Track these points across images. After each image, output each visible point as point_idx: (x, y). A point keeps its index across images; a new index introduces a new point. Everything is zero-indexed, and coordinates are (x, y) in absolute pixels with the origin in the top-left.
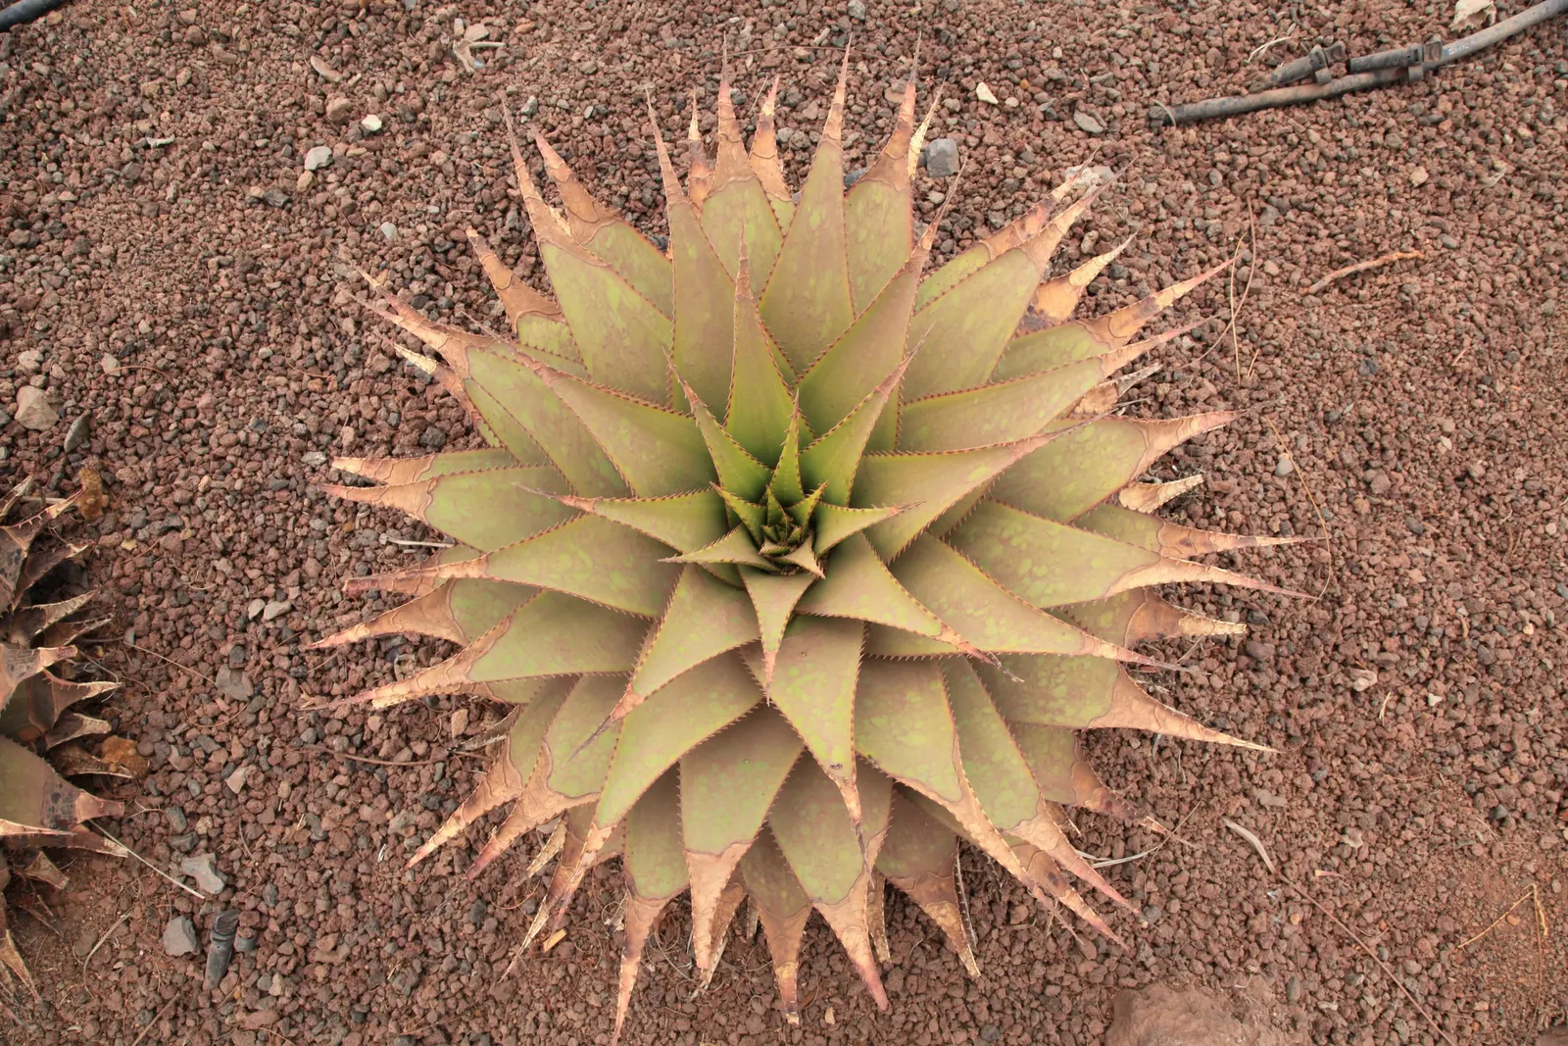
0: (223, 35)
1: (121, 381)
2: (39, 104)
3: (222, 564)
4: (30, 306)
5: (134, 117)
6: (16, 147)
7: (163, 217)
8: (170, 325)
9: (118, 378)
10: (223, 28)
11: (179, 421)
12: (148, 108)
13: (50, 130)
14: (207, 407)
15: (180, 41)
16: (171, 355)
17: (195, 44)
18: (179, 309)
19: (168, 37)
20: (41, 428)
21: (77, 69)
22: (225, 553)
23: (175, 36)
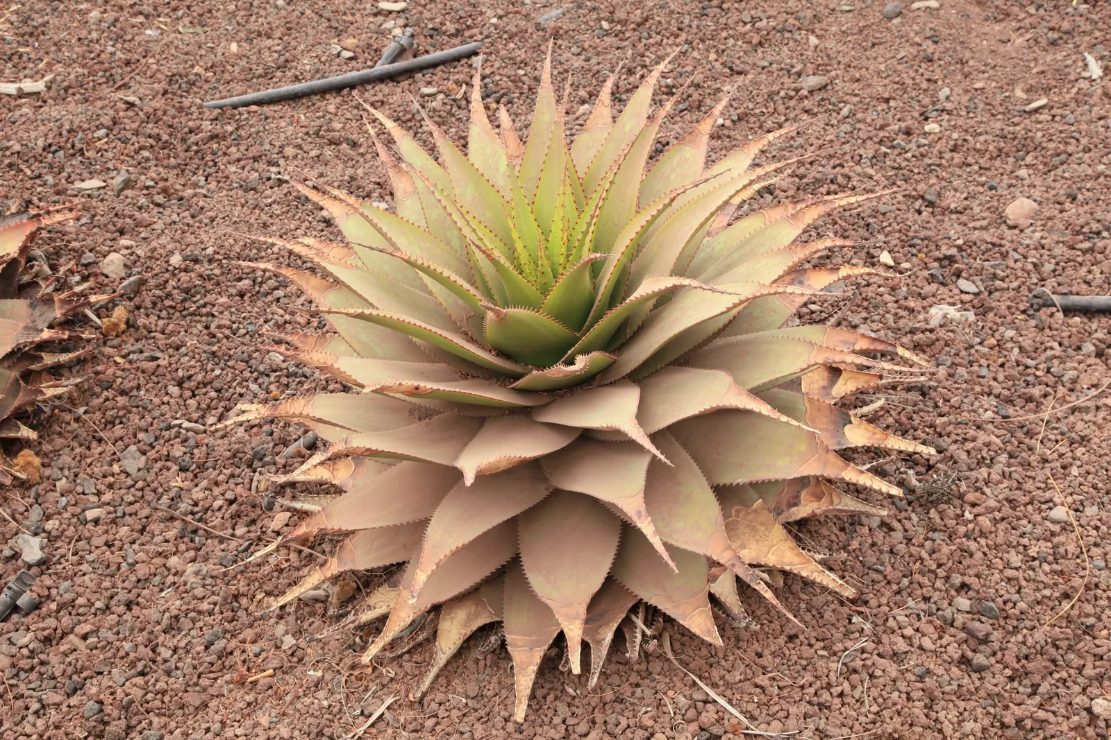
0: (353, 141)
1: (176, 272)
2: (215, 146)
3: (175, 390)
4: (145, 224)
5: (270, 163)
6: (186, 165)
7: (257, 211)
8: (227, 257)
9: (176, 269)
10: (354, 137)
11: (198, 308)
12: (282, 162)
13: (213, 161)
14: (221, 305)
15: (323, 137)
16: (217, 272)
17: (331, 143)
18: (238, 250)
19: (317, 134)
20: (110, 275)
21: (251, 135)
22: (180, 384)
23: (321, 133)
